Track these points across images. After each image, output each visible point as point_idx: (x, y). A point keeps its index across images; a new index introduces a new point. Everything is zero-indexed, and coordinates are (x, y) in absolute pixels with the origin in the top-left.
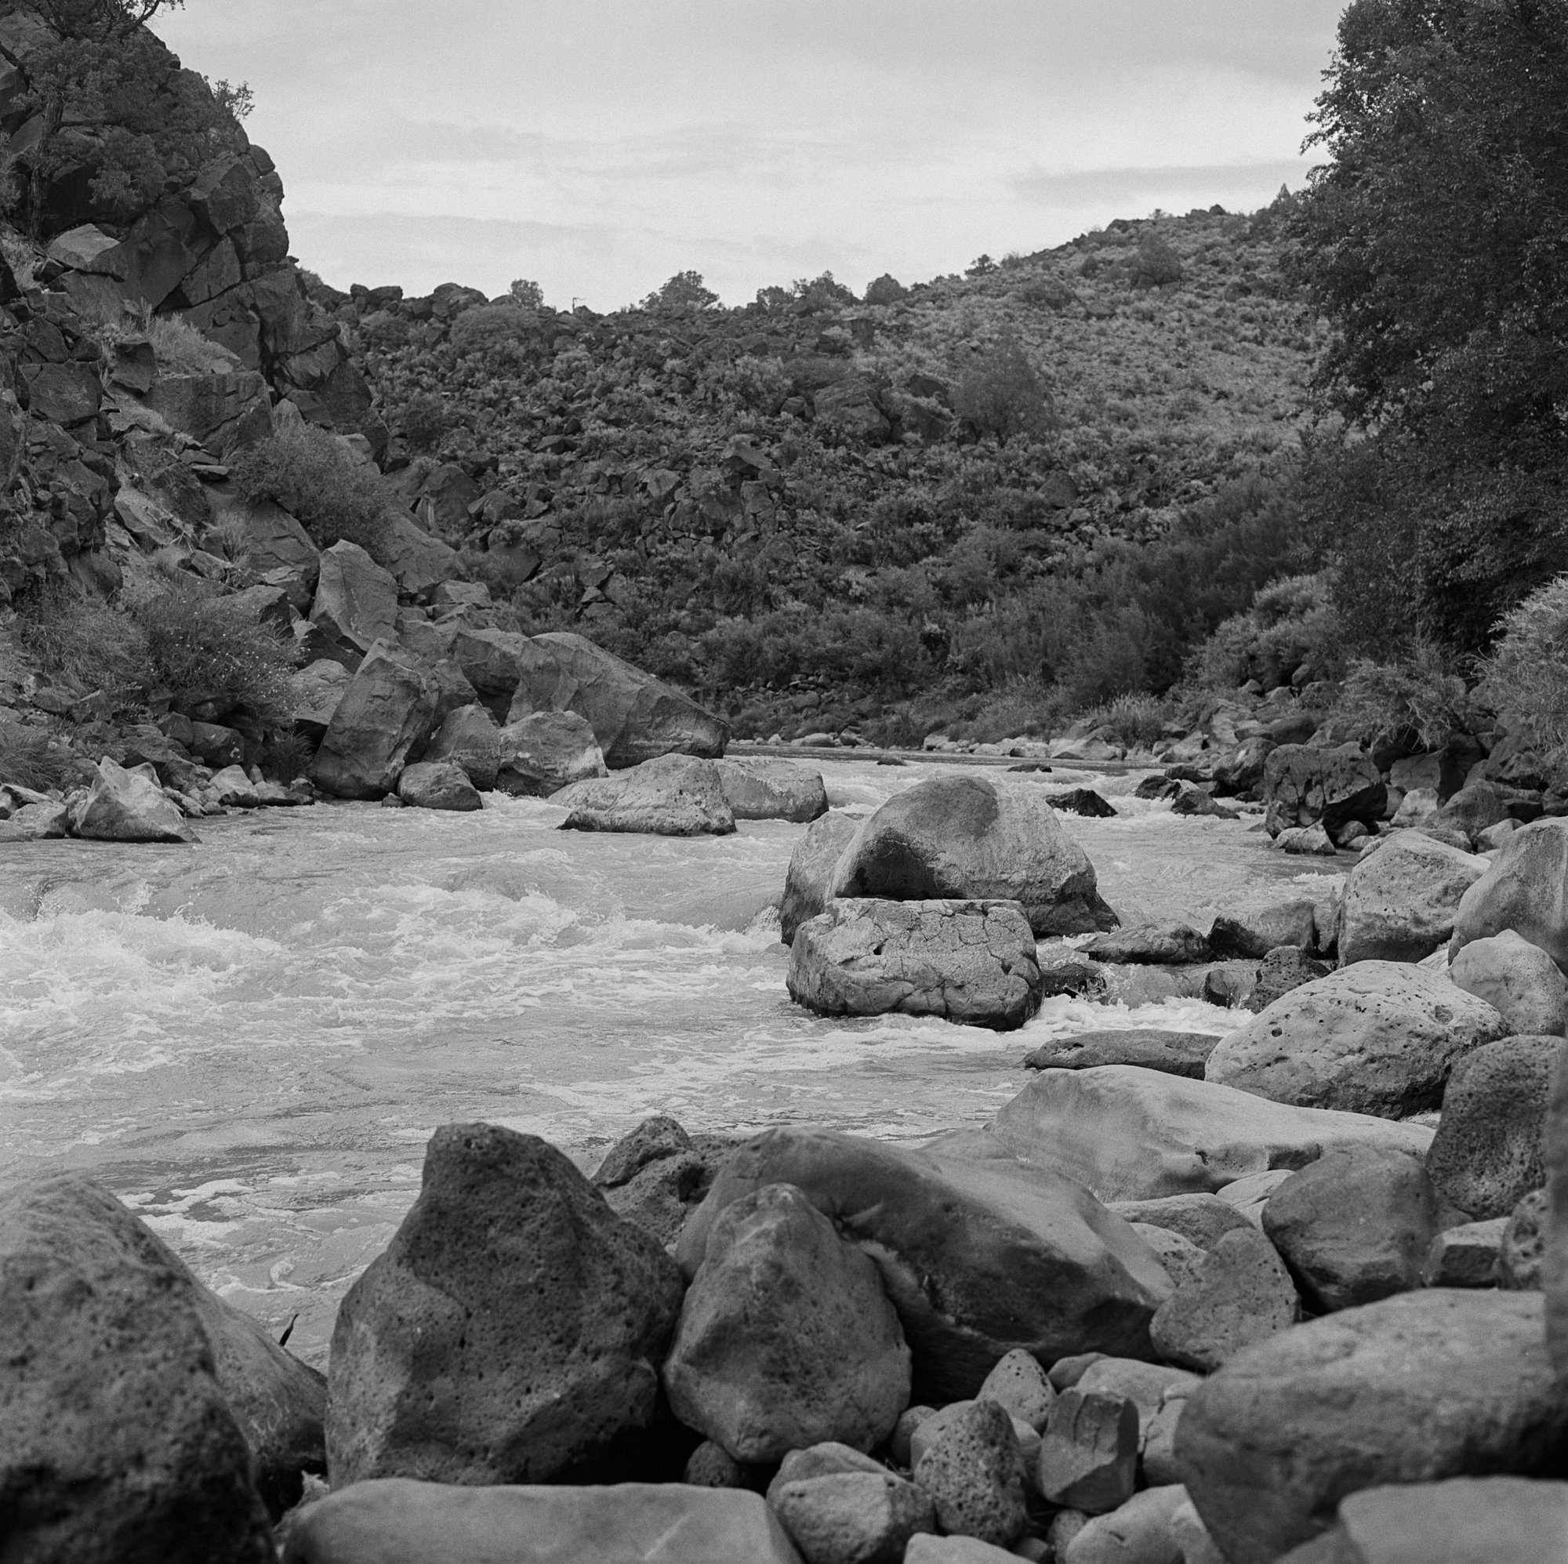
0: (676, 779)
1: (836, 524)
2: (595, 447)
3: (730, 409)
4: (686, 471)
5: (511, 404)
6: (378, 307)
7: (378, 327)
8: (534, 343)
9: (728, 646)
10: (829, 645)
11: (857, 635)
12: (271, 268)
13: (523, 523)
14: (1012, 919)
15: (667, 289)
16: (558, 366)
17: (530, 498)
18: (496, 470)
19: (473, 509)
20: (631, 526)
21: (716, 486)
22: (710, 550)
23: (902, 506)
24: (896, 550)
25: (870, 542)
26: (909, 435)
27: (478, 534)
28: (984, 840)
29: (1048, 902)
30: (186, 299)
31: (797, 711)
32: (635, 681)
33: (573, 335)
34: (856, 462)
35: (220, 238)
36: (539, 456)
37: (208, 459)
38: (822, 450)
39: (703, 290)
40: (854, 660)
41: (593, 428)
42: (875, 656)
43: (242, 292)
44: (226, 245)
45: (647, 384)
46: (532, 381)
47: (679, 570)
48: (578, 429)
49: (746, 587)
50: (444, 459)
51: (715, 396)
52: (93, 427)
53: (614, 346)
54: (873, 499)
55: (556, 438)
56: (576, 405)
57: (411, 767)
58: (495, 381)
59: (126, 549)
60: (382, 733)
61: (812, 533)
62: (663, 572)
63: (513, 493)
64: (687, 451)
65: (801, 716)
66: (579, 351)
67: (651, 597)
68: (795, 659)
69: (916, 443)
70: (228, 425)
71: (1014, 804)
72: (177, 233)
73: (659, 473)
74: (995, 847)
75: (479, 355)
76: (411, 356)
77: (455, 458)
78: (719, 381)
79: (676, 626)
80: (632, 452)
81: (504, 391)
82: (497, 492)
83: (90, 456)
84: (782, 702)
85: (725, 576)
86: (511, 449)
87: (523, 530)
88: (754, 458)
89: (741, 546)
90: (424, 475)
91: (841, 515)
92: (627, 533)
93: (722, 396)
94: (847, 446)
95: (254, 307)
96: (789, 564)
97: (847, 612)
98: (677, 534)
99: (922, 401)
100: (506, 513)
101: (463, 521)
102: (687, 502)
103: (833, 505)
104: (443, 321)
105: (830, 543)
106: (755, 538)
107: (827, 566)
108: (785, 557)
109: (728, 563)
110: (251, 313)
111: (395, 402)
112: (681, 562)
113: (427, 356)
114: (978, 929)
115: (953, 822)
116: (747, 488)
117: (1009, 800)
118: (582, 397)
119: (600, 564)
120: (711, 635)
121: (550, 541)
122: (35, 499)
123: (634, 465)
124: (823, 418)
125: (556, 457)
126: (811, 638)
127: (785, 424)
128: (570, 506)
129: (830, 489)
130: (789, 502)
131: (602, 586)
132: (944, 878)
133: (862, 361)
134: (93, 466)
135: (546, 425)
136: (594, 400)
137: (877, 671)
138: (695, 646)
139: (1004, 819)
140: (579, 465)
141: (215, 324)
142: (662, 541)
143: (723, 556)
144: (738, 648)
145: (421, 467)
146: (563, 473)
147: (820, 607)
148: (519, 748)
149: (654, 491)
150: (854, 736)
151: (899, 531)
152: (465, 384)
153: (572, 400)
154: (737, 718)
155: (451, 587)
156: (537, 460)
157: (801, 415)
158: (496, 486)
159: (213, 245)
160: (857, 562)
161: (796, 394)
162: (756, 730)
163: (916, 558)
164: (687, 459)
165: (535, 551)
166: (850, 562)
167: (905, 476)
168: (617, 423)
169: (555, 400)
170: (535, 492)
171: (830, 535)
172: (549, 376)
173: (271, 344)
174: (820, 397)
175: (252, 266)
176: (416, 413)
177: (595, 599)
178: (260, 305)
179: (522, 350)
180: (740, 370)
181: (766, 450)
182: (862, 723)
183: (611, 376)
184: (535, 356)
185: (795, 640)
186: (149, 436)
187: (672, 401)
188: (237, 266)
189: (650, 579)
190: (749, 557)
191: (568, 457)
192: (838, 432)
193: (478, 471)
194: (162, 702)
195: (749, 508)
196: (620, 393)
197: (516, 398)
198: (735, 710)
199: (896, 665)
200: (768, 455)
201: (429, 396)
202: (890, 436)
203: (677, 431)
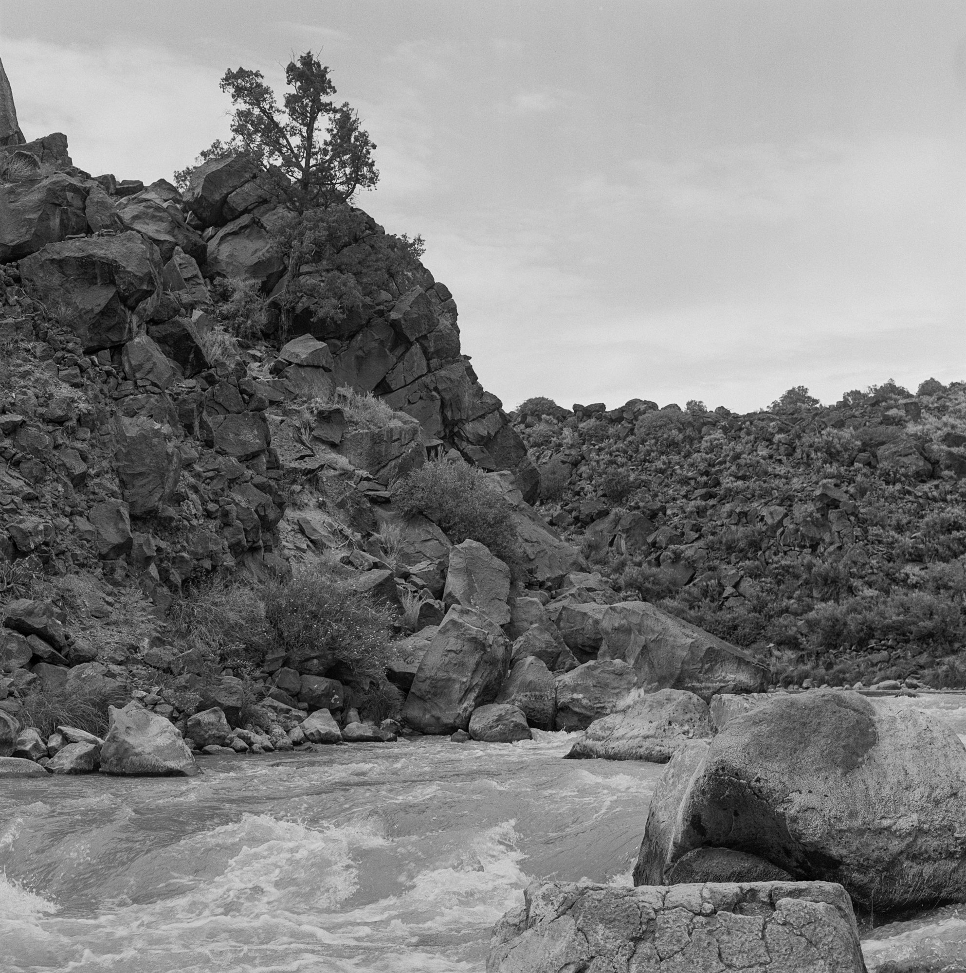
0: (666, 713)
1: (896, 536)
2: (730, 495)
3: (819, 463)
4: (791, 506)
5: (674, 471)
6: (590, 417)
7: (589, 429)
8: (689, 431)
9: (823, 622)
10: (894, 618)
11: (914, 611)
12: (448, 362)
13: (683, 547)
14: (813, 920)
15: (785, 398)
16: (704, 444)
17: (687, 530)
18: (665, 514)
19: (650, 540)
20: (755, 545)
21: (811, 514)
22: (808, 558)
23: (943, 521)
24: (941, 550)
25: (921, 546)
26: (946, 473)
27: (654, 556)
28: (857, 773)
29: (951, 855)
30: (389, 387)
31: (874, 665)
32: (688, 636)
33: (714, 424)
34: (909, 493)
35: (411, 344)
36: (693, 503)
37: (378, 487)
38: (884, 486)
39: (809, 397)
40: (913, 628)
41: (727, 482)
42: (928, 624)
43: (427, 380)
44: (416, 349)
45: (763, 452)
46: (687, 455)
47: (788, 571)
48: (718, 484)
49: (834, 581)
50: (631, 509)
51: (808, 456)
52: (264, 459)
53: (741, 429)
54: (922, 517)
55: (704, 491)
56: (717, 468)
57: (480, 708)
58: (664, 457)
59: (304, 551)
60: (454, 680)
61: (880, 542)
62: (778, 574)
63: (676, 528)
64: (791, 493)
65: (876, 669)
66: (718, 434)
67: (769, 591)
68: (870, 628)
69: (951, 477)
70: (393, 463)
71: (900, 725)
72: (382, 343)
73: (772, 509)
74: (871, 783)
75: (653, 441)
76: (610, 446)
77: (638, 508)
78: (811, 446)
79: (787, 610)
80: (753, 496)
81: (670, 463)
82: (665, 528)
83: (259, 479)
84: (862, 660)
85: (820, 575)
86: (674, 499)
87: (682, 552)
88: (835, 494)
89: (830, 554)
90: (617, 521)
91: (899, 529)
92: (752, 550)
93: (813, 455)
94: (902, 483)
95: (436, 389)
96: (864, 565)
97: (906, 595)
98: (786, 549)
99: (955, 450)
100: (671, 540)
101: (644, 548)
102: (792, 526)
103: (894, 522)
104: (631, 422)
105: (893, 548)
106: (840, 548)
107: (891, 564)
108: (861, 560)
109: (821, 566)
110: (434, 393)
111: (600, 475)
112: (789, 567)
113: (620, 445)
114: (751, 938)
115: (813, 752)
116: (832, 515)
117: (893, 720)
118: (721, 463)
119: (734, 571)
120: (812, 615)
121: (702, 558)
122: (206, 510)
123: (755, 504)
124: (884, 465)
125: (703, 503)
126: (882, 614)
127: (858, 470)
128: (713, 534)
129: (891, 512)
130: (862, 522)
131: (736, 586)
132: (800, 826)
133: (912, 428)
134: (260, 487)
135: (697, 482)
136: (728, 464)
137: (931, 635)
138: (800, 623)
139: (885, 746)
140: (719, 506)
141: (409, 402)
142: (775, 554)
143: (818, 562)
144: (830, 623)
145: (616, 514)
146: (708, 513)
147: (888, 592)
148: (574, 690)
149: (770, 521)
150: (915, 682)
151: (942, 537)
152: (645, 461)
153: (714, 466)
154: (831, 671)
155: (573, 577)
156: (691, 506)
157: (869, 464)
158: (665, 524)
159: (407, 349)
160: (913, 561)
161: (865, 451)
162: (844, 680)
163: (956, 556)
164: (790, 498)
165: (691, 565)
166: (908, 561)
167: (944, 500)
168: (744, 478)
169: (702, 466)
170: (690, 526)
171: (893, 543)
172: (699, 452)
173: (449, 414)
174: (881, 451)
175: (435, 362)
176: (612, 480)
177: (732, 594)
178: (440, 387)
179: (681, 436)
180: (825, 437)
181: (845, 488)
182: (921, 672)
183: (739, 448)
184: (690, 440)
185: (870, 616)
186: (337, 473)
187: (780, 461)
188: (424, 362)
189: (769, 580)
190: (835, 561)
191: (711, 502)
192: (895, 474)
193: (653, 515)
194: (276, 659)
195: (834, 528)
196: (745, 459)
197: (677, 467)
198: (829, 666)
199: (944, 631)
200: (847, 492)
201: (620, 470)
202: (933, 475)
203: (784, 480)
